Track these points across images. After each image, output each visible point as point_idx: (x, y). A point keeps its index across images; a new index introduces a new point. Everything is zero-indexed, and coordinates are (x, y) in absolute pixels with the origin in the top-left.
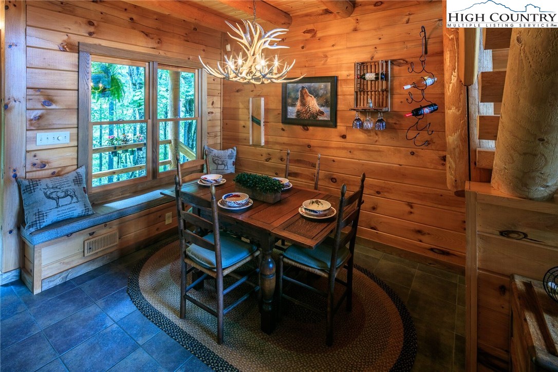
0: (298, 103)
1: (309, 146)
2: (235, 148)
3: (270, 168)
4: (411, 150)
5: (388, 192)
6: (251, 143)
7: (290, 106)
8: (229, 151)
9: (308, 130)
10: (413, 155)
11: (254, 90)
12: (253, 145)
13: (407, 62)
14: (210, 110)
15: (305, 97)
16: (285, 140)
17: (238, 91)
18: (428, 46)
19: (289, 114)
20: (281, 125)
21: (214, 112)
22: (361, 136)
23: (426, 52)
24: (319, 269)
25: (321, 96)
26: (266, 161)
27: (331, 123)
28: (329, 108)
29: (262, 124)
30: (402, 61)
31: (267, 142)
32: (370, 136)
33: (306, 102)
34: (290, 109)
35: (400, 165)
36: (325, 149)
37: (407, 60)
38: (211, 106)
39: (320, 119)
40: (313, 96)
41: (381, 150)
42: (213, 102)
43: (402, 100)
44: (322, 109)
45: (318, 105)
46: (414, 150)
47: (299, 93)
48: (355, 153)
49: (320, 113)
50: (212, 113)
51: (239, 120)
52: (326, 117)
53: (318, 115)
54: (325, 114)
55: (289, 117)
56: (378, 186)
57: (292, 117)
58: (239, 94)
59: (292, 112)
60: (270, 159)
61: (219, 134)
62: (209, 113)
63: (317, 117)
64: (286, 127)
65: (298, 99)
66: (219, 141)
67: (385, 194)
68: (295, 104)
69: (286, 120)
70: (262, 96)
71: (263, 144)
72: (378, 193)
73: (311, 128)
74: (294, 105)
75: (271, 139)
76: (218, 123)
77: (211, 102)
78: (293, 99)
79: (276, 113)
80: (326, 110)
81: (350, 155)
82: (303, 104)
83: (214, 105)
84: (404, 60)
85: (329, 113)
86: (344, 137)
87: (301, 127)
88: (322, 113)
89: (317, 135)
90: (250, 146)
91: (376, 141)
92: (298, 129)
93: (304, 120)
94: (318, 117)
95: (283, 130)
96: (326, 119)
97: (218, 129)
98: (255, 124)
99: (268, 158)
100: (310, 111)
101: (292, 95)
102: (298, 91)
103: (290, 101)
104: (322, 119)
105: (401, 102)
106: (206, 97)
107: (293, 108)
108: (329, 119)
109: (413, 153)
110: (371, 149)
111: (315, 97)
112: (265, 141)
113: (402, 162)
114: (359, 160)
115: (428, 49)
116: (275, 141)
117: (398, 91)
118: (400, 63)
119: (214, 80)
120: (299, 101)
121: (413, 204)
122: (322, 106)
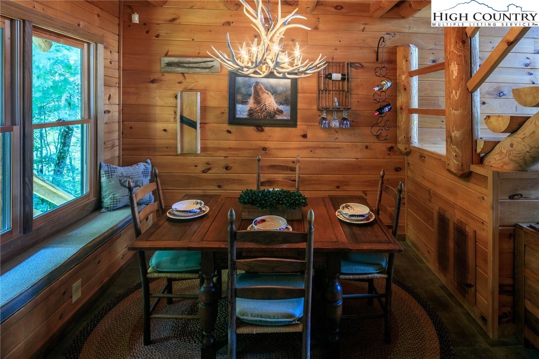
0: (251, 101)
1: (264, 149)
2: (149, 161)
3: (209, 181)
4: (365, 144)
5: (346, 185)
6: (179, 152)
7: (239, 103)
8: (141, 166)
9: (262, 131)
10: (367, 148)
11: (183, 81)
12: (182, 154)
13: (362, 66)
14: (107, 108)
15: (260, 93)
16: (233, 144)
17: (153, 81)
18: (379, 55)
19: (238, 113)
20: (227, 127)
21: (111, 110)
22: (322, 134)
23: (377, 60)
24: (377, 273)
25: (280, 94)
26: (204, 172)
27: (292, 123)
28: (290, 107)
29: (198, 126)
30: (358, 65)
31: (204, 149)
32: (331, 134)
33: (261, 99)
34: (239, 107)
35: (357, 159)
36: (284, 151)
37: (363, 64)
38: (107, 102)
39: (278, 118)
40: (269, 93)
41: (341, 146)
42: (110, 95)
43: (359, 100)
44: (281, 107)
45: (277, 103)
46: (368, 144)
47: (252, 89)
48: (316, 151)
49: (279, 112)
50: (109, 112)
51: (155, 121)
52: (286, 116)
53: (276, 113)
54: (285, 113)
55: (237, 116)
56: (337, 181)
57: (241, 116)
58: (154, 85)
59: (242, 111)
60: (209, 169)
61: (117, 143)
62: (105, 113)
63: (274, 116)
64: (232, 128)
65: (250, 95)
66: (117, 154)
67: (345, 187)
68: (247, 101)
69: (233, 120)
70: (196, 90)
71: (199, 152)
72: (338, 187)
73: (266, 129)
74: (244, 102)
75: (210, 144)
76: (116, 126)
77: (107, 96)
78: (244, 95)
79: (218, 112)
80: (286, 109)
81: (311, 155)
82: (258, 101)
83: (111, 100)
84: (360, 64)
85: (289, 112)
86: (305, 136)
87: (254, 128)
88: (281, 112)
89: (274, 137)
90: (178, 155)
91: (337, 138)
92: (250, 130)
93: (259, 119)
94: (276, 116)
95: (229, 132)
96: (285, 118)
97: (116, 135)
98: (186, 126)
99: (206, 168)
100: (266, 109)
101: (243, 90)
102: (250, 86)
103: (239, 97)
104: (281, 118)
105: (358, 102)
106: (103, 88)
107: (244, 106)
108: (289, 118)
109: (367, 147)
110: (331, 146)
111: (272, 94)
112: (201, 148)
113: (359, 155)
114: (320, 158)
115: (379, 56)
116: (217, 146)
117: (355, 92)
118: (357, 66)
119: (111, 62)
120: (252, 98)
121: (367, 192)
122: (281, 104)
